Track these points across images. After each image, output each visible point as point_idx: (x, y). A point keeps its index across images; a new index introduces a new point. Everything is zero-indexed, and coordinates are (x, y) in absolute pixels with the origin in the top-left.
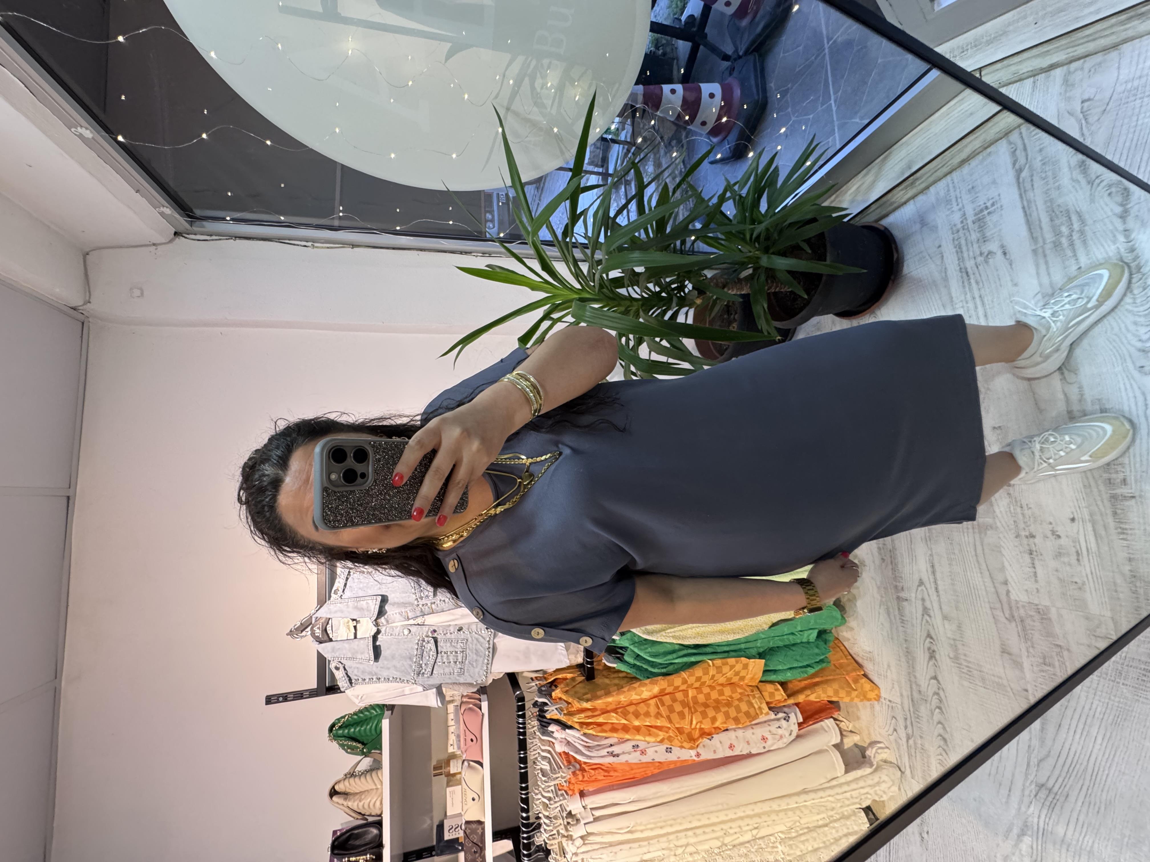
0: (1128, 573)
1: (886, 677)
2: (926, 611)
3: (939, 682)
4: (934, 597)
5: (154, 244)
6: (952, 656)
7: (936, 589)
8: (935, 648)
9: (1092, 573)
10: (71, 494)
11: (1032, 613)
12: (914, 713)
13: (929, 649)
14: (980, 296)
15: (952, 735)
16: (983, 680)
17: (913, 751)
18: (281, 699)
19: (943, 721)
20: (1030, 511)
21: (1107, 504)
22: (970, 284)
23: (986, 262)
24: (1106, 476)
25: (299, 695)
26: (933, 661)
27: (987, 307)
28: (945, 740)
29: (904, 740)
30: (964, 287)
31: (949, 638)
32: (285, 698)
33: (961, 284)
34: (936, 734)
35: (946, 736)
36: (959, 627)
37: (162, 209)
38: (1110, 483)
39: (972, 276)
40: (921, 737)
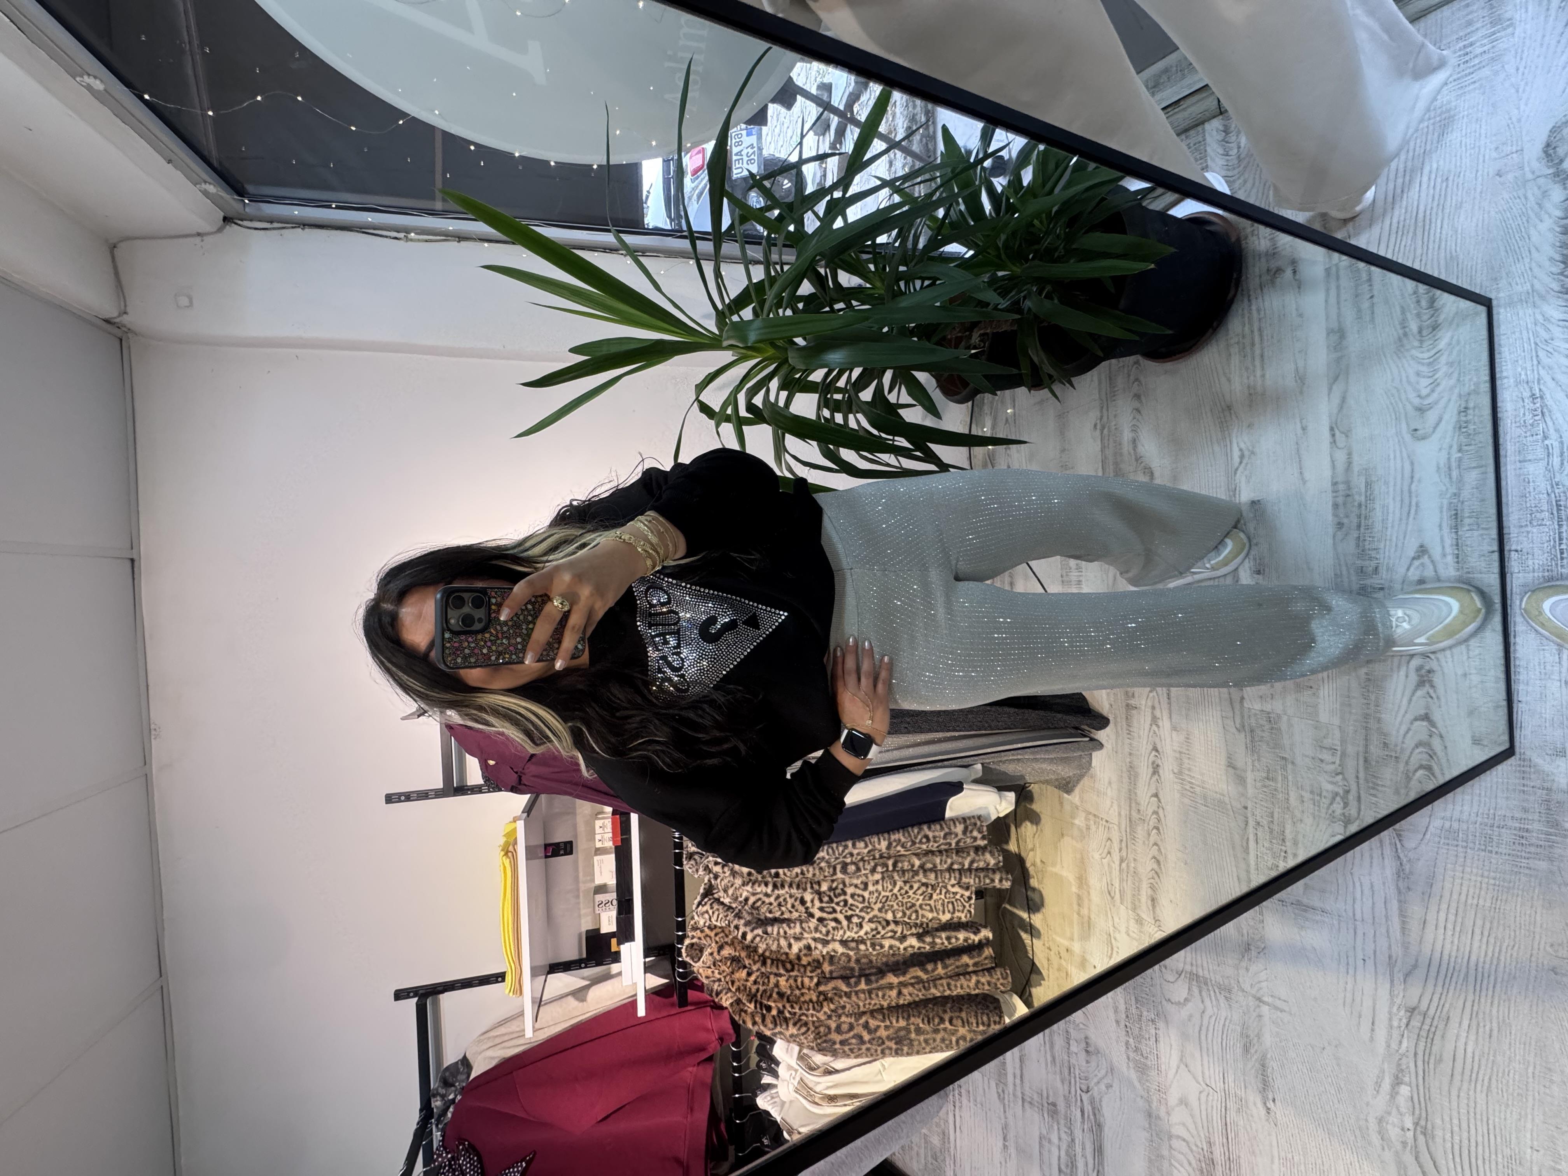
0: (1363, 677)
1: (1105, 794)
2: (1154, 720)
3: (1159, 801)
4: (1165, 705)
5: (199, 234)
6: (1176, 771)
7: (1168, 695)
8: (1159, 762)
10: (135, 557)
11: (1261, 722)
12: (1130, 834)
13: (1153, 763)
14: (1260, 329)
15: (1166, 857)
16: (1205, 797)
17: (1125, 876)
18: (403, 798)
19: (1159, 842)
23: (1273, 282)
24: (1359, 563)
25: (424, 795)
26: (1156, 776)
28: (1158, 862)
29: (1117, 863)
31: (1176, 751)
32: (408, 797)
34: (1150, 856)
35: (1161, 859)
36: (1188, 738)
37: (204, 186)
39: (1254, 302)
40: (1135, 860)
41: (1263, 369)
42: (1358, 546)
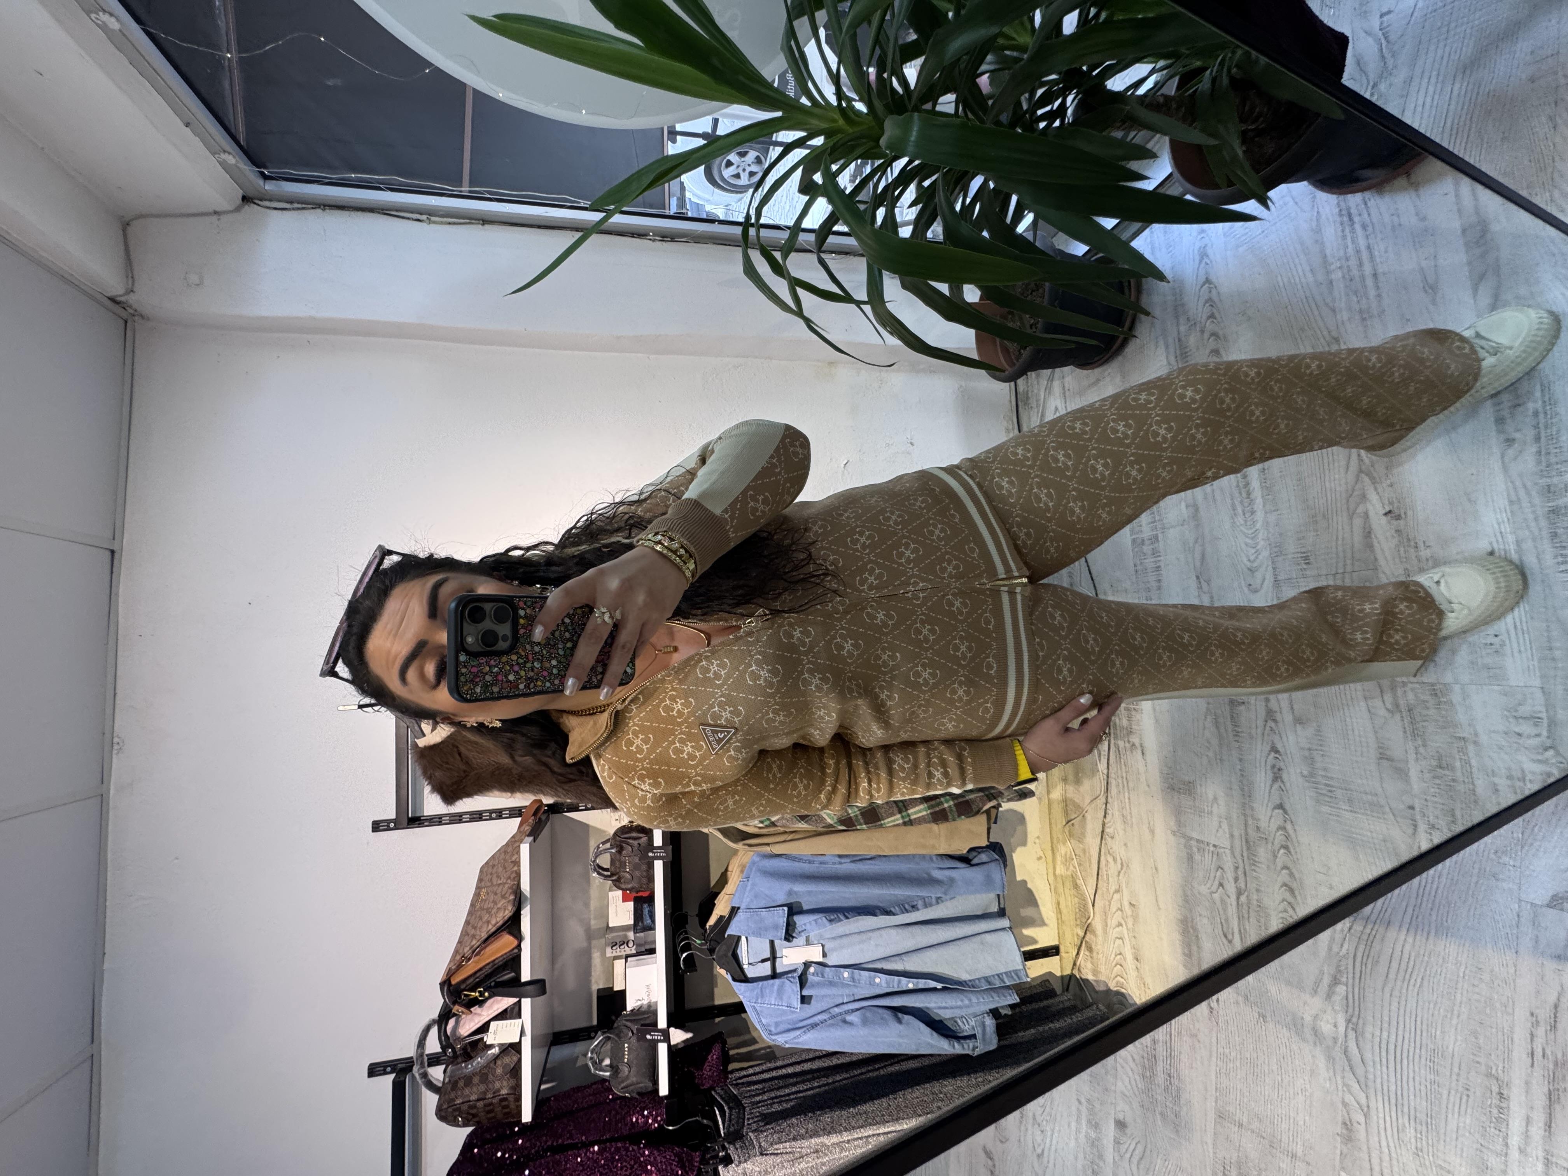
1: (1210, 813)
2: (1270, 715)
3: (1285, 812)
5: (215, 213)
6: (1305, 773)
8: (1282, 765)
9: (1515, 627)
10: (116, 548)
11: (1424, 697)
12: (1249, 859)
13: (1273, 767)
14: (1369, 247)
15: (1301, 883)
16: (1351, 801)
17: (1245, 912)
19: (1289, 865)
20: (1428, 551)
21: (1543, 523)
22: (1353, 231)
24: (1544, 481)
26: (1279, 783)
27: (1378, 260)
28: (1291, 891)
29: (1233, 897)
30: (1344, 237)
31: (1302, 749)
33: (1340, 234)
34: (1279, 884)
35: (1294, 885)
36: (1318, 730)
38: (1549, 492)
39: (1356, 219)
40: (1258, 890)
41: (1378, 288)
42: (1539, 462)
